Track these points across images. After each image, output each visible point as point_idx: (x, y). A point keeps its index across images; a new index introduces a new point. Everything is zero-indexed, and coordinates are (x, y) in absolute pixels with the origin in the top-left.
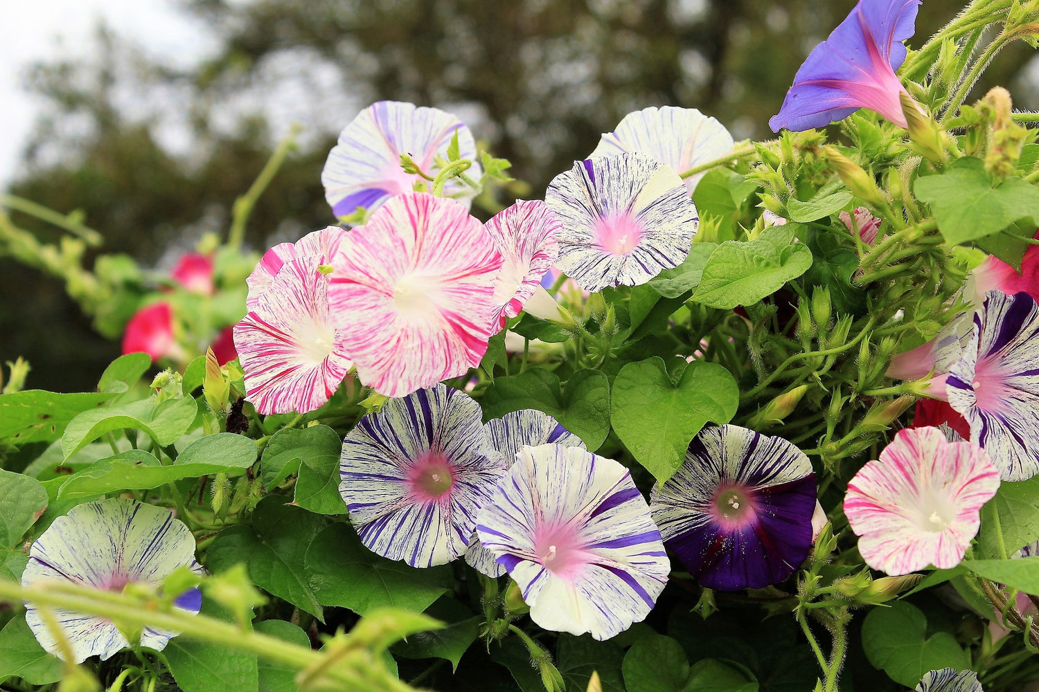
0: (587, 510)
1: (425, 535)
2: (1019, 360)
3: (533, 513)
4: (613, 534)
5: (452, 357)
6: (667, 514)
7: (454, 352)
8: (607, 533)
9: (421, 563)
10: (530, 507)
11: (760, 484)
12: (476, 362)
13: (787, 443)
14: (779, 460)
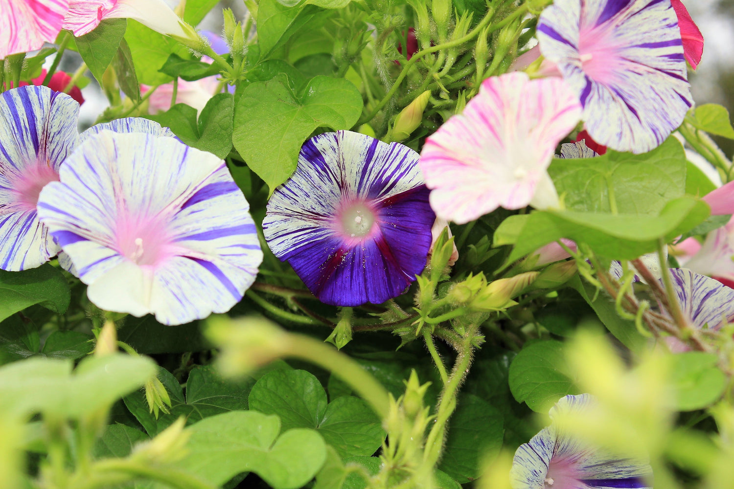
0: (177, 202)
1: (22, 239)
2: (635, 32)
3: (114, 202)
4: (204, 227)
5: (19, 24)
6: (283, 226)
7: (20, 18)
8: (196, 225)
9: (14, 267)
10: (110, 193)
11: (382, 195)
12: (50, 35)
13: (406, 149)
14: (398, 167)
